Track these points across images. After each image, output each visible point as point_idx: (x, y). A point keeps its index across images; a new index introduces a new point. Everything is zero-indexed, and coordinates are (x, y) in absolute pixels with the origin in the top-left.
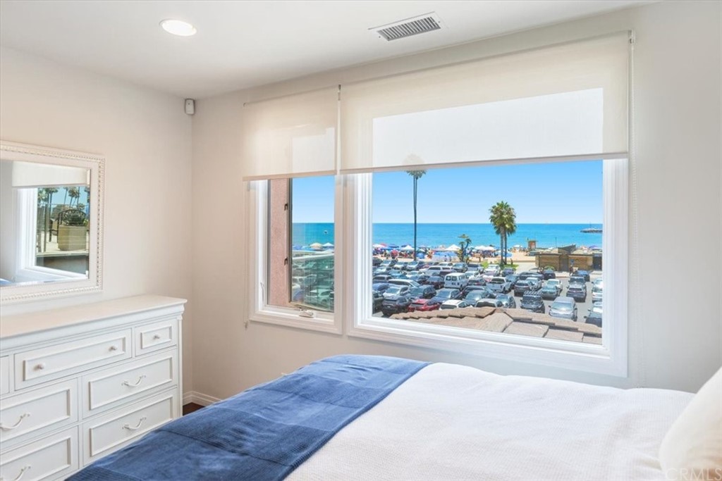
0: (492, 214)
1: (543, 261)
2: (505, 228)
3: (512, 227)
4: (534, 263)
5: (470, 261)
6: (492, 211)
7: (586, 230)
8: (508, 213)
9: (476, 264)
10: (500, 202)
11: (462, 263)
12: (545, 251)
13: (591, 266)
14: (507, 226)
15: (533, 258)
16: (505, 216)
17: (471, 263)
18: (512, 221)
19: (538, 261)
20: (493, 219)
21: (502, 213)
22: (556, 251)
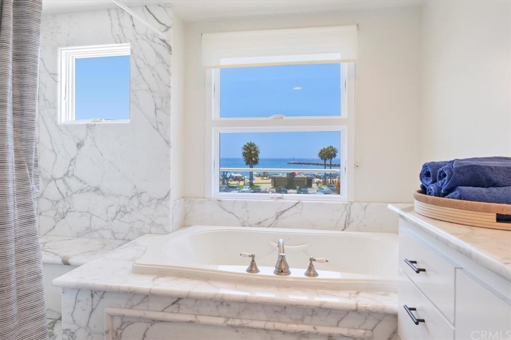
0: (244, 151)
1: (278, 183)
2: (253, 160)
3: (256, 160)
4: (271, 184)
5: (230, 184)
6: (244, 149)
7: (291, 162)
8: (255, 150)
9: (235, 186)
10: (249, 142)
11: (225, 186)
12: (278, 176)
13: (306, 186)
14: (253, 159)
15: (270, 181)
16: (253, 152)
17: (230, 185)
18: (257, 156)
19: (273, 183)
20: (244, 154)
21: (251, 150)
22: (285, 176)
